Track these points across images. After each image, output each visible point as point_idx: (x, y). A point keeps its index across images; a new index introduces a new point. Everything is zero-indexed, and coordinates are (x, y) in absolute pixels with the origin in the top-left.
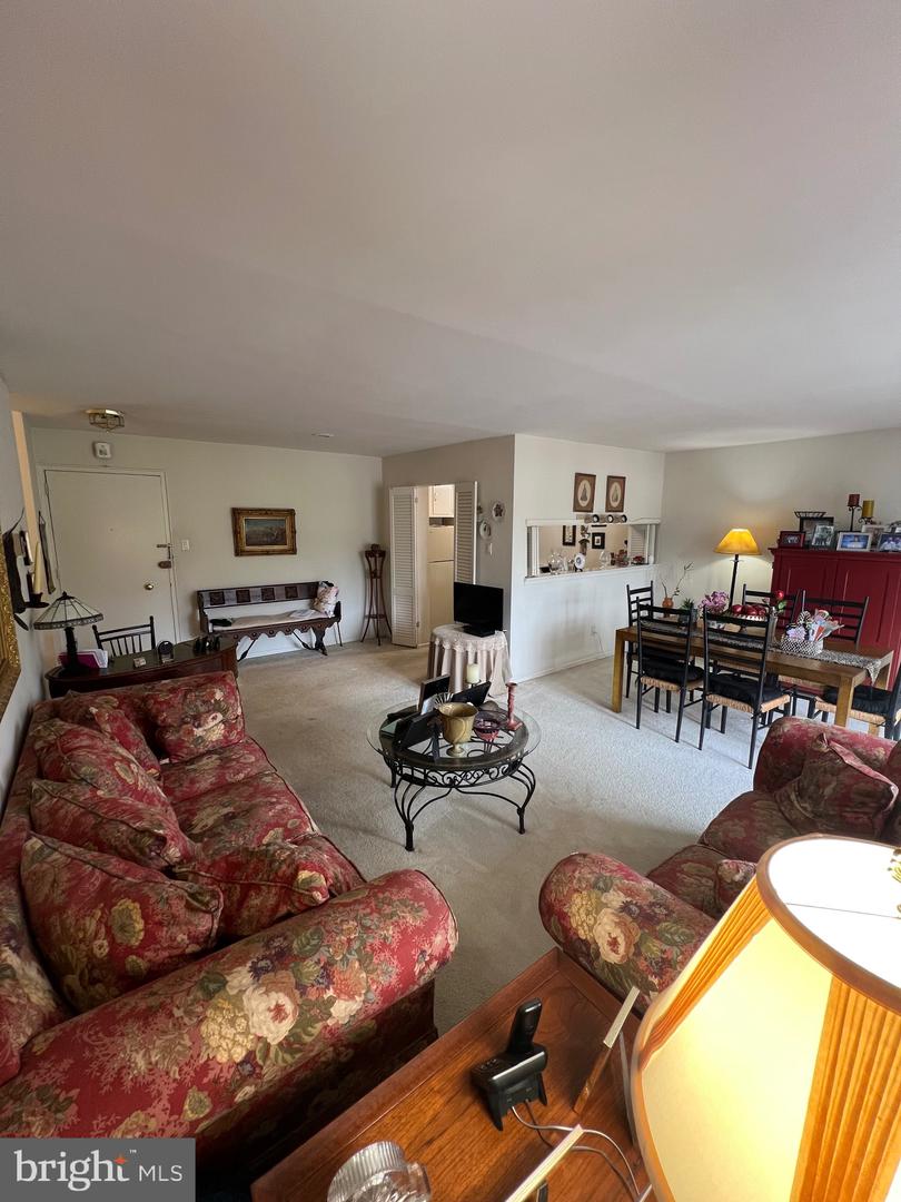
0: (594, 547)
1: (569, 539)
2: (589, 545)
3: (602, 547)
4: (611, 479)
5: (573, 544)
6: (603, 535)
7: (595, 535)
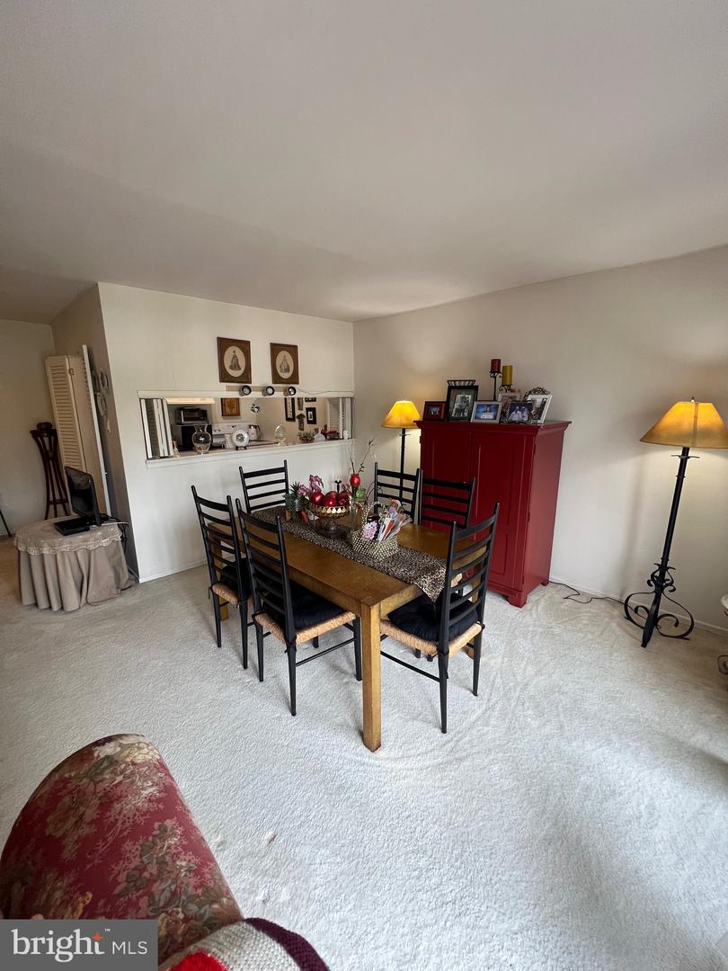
0: (309, 422)
1: (290, 416)
2: (305, 420)
3: (314, 422)
4: (276, 349)
5: (293, 420)
6: (313, 410)
7: (308, 410)
